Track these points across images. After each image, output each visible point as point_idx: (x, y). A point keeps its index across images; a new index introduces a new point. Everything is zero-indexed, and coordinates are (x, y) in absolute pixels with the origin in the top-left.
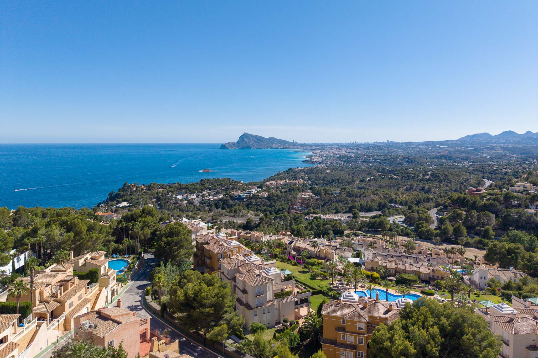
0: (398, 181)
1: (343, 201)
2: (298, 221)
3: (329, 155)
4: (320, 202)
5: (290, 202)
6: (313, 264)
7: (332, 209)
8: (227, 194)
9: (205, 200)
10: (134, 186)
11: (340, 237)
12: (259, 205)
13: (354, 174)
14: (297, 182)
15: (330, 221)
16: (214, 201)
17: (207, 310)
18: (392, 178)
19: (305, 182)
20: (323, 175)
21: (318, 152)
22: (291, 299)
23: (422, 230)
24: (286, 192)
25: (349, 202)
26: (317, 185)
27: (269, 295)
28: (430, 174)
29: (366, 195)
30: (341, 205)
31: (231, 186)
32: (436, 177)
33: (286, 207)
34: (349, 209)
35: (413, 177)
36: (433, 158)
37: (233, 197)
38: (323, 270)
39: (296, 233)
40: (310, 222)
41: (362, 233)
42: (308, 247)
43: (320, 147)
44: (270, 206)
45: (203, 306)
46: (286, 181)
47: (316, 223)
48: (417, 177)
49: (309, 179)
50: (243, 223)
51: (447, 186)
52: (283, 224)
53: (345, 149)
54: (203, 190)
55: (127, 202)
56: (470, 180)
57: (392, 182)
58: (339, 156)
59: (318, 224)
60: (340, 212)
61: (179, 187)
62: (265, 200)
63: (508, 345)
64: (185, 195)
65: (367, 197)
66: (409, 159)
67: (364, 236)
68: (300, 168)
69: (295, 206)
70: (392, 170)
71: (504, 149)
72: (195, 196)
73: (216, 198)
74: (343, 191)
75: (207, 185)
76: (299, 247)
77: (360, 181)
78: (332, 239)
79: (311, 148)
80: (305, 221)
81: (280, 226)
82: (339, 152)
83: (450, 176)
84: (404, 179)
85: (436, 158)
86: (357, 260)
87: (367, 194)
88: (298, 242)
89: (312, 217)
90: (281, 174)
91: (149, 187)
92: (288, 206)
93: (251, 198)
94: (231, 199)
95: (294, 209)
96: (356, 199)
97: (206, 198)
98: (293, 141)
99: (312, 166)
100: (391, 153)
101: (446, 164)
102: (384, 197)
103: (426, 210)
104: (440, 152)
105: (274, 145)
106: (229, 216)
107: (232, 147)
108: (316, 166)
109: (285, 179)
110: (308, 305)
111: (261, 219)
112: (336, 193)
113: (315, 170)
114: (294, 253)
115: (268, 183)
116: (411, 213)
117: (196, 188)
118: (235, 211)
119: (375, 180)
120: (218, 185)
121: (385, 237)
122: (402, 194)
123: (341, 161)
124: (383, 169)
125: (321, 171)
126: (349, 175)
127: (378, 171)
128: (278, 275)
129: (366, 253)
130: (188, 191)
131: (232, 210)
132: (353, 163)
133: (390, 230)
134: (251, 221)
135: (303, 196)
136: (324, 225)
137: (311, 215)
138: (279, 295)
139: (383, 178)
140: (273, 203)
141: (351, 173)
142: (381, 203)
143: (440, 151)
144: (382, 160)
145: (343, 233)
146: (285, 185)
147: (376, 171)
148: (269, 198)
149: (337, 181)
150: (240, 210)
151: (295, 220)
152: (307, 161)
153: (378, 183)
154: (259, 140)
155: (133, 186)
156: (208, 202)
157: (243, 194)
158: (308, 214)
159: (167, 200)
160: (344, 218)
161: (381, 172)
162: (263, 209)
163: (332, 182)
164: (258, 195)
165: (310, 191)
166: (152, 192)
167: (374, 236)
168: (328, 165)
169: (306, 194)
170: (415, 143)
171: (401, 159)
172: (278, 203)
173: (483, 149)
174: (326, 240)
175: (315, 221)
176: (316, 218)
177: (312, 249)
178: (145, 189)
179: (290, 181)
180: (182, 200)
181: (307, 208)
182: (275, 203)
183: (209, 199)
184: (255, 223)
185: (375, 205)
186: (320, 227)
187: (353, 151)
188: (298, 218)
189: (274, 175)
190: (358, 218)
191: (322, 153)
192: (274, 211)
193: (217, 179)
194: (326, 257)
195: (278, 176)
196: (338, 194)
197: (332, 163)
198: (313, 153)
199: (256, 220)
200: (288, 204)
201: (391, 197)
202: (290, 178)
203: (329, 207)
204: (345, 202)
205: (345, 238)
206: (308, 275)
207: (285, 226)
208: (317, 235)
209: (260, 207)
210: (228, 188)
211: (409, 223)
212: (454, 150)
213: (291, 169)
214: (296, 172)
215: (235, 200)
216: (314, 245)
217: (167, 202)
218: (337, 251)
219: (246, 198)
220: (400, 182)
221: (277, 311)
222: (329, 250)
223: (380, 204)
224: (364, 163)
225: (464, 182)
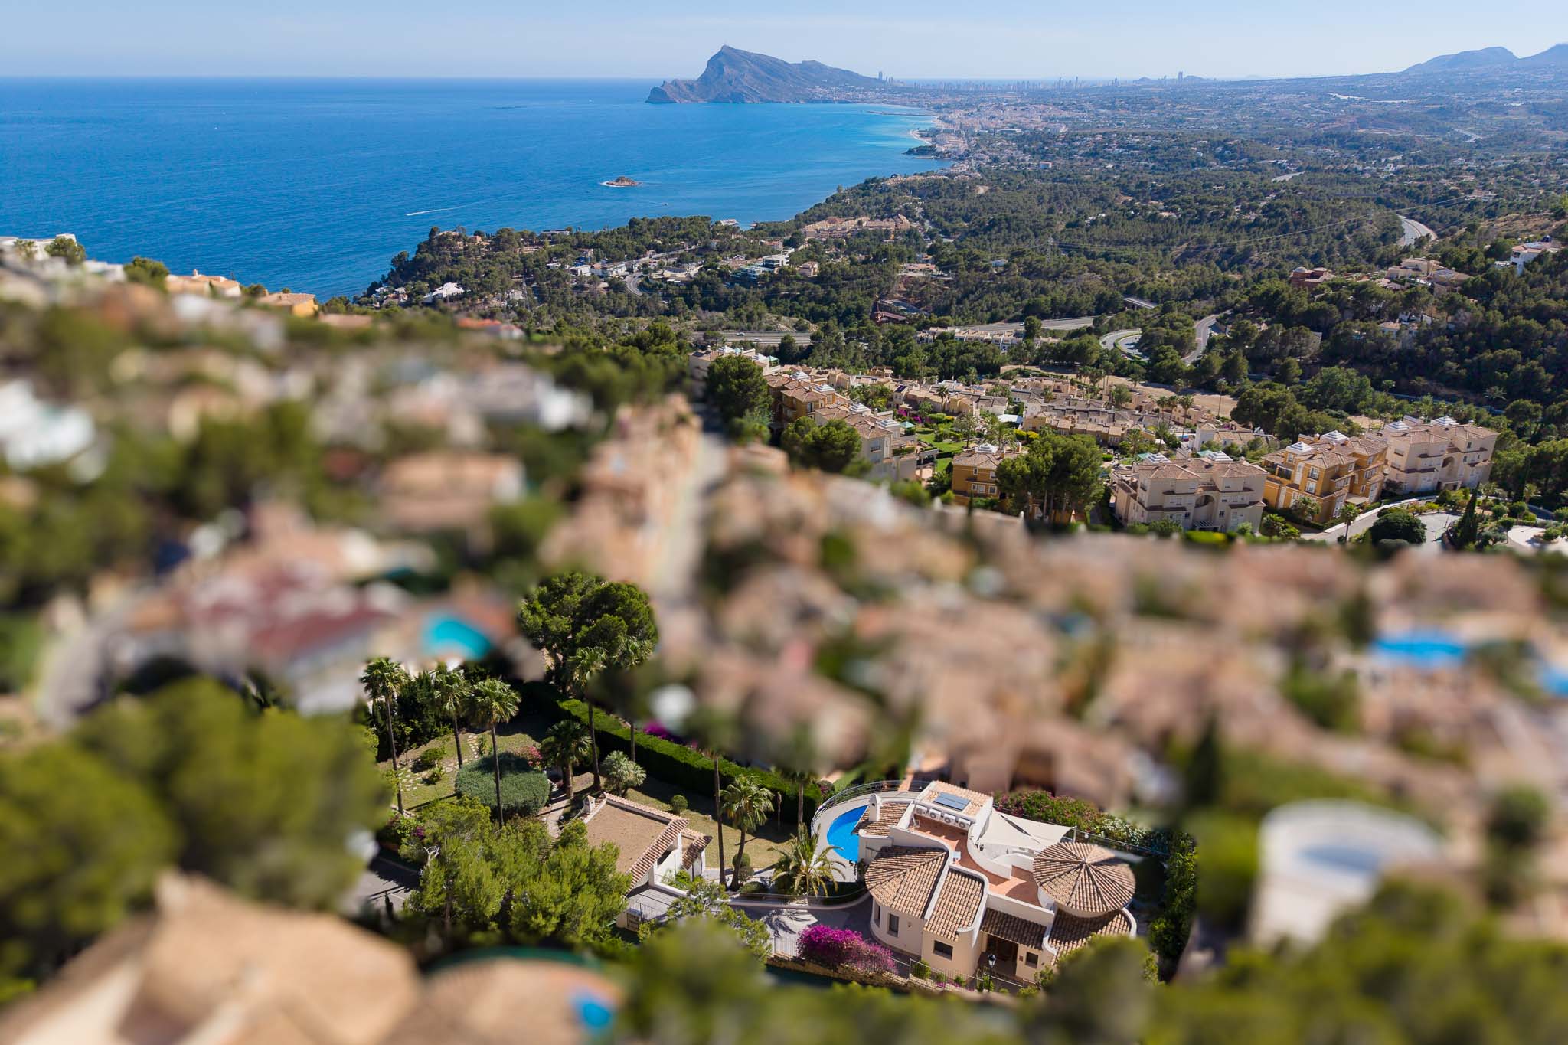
0: (1170, 226)
1: (1013, 289)
2: (902, 344)
3: (988, 129)
4: (955, 291)
5: (877, 289)
6: (939, 421)
7: (982, 310)
8: (711, 266)
9: (654, 282)
10: (458, 238)
11: (991, 378)
12: (796, 298)
13: (1056, 198)
14: (890, 224)
15: (974, 344)
16: (677, 285)
17: (839, 451)
18: (1154, 218)
19: (915, 225)
20: (966, 204)
21: (957, 115)
22: (913, 457)
23: (1160, 366)
24: (865, 262)
25: (1026, 293)
26: (947, 234)
27: (887, 452)
28: (1262, 208)
29: (1070, 273)
30: (1007, 300)
31: (715, 242)
32: (1274, 217)
33: (867, 304)
34: (1022, 312)
35: (1213, 214)
36: (1303, 143)
37: (728, 276)
38: (954, 429)
39: (903, 371)
40: (929, 347)
41: (1039, 370)
42: (930, 396)
43: (965, 98)
44: (826, 300)
45: (833, 447)
46: (860, 223)
47: (944, 349)
48: (1224, 217)
49: (926, 215)
50: (774, 348)
51: (1297, 243)
52: (866, 351)
53: (1042, 108)
54: (640, 253)
55: (455, 284)
56: (1363, 227)
57: (1153, 229)
58: (1018, 131)
59: (948, 350)
60: (1000, 319)
61: (576, 242)
62: (812, 285)
63: (1145, 490)
64: (598, 266)
65: (1074, 278)
66: (1226, 148)
67: (1041, 376)
68: (900, 179)
69: (889, 302)
70: (1164, 189)
71: (1535, 109)
72: (625, 269)
73: (682, 275)
74: (1016, 259)
75: (649, 238)
76: (915, 396)
77: (1068, 225)
78: (974, 383)
79: (936, 102)
80: (918, 342)
81: (860, 356)
82: (1023, 119)
83: (1315, 214)
84: (1187, 220)
85: (1311, 142)
86: (1014, 418)
87: (1074, 271)
88: (914, 388)
89: (933, 334)
90: (844, 197)
91: (498, 240)
92: (871, 301)
93: (775, 279)
94: (724, 281)
95: (886, 308)
96: (1046, 282)
97: (654, 276)
98: (880, 74)
99: (937, 170)
100: (1181, 121)
101: (1332, 167)
102: (1116, 279)
103: (1190, 319)
104: (1334, 120)
105: (819, 91)
106: (737, 329)
107: (686, 97)
108: (948, 167)
109: (857, 214)
110: (933, 466)
111: (814, 338)
112: (997, 266)
113: (946, 186)
114: (906, 406)
115: (810, 228)
116: (1156, 326)
117: (621, 246)
118: (750, 318)
119: (1108, 223)
120: (678, 237)
121: (1083, 378)
122: (1163, 270)
123: (1025, 151)
124: (1142, 184)
125: (962, 189)
126: (1040, 203)
127: (1125, 191)
128: (897, 428)
129: (1030, 405)
130: (601, 253)
131: (741, 314)
132: (1060, 161)
133: (1097, 364)
134: (791, 342)
135: (910, 274)
136: (961, 353)
137: (932, 329)
138: (898, 452)
139: (1130, 218)
140: (834, 294)
141: (1047, 198)
142: (1104, 294)
143: (1335, 115)
144: (1144, 149)
145: (999, 371)
146: (858, 235)
147: (1118, 191)
148: (820, 279)
149: (1004, 225)
150: (760, 315)
151: (895, 341)
152: (922, 151)
153: (1113, 233)
154: (771, 70)
155: (454, 237)
156: (661, 286)
157: (753, 267)
158: (925, 326)
159: (555, 279)
160: (1007, 338)
161: (1132, 194)
162: (807, 309)
163: (989, 228)
164: (794, 272)
165: (930, 257)
166: (508, 255)
167: (1062, 377)
168: (984, 165)
169: (919, 270)
170: (1263, 82)
171: (1203, 148)
172: (846, 293)
173: (1470, 108)
174: (961, 385)
175: (941, 345)
176: (942, 337)
177: (938, 399)
178: (488, 247)
179: (872, 224)
180: (593, 281)
181: (919, 305)
182: (838, 293)
183: (664, 279)
184: (801, 348)
185: (1087, 301)
186: (950, 357)
187: (1065, 114)
188: (901, 336)
189: (823, 201)
190: (1038, 337)
191: (969, 121)
192: (837, 313)
193: (675, 219)
194: (959, 413)
195: (836, 206)
196: (1001, 269)
197: (996, 160)
198: (942, 119)
199: (802, 341)
200: (871, 295)
201: (1131, 278)
202: (871, 212)
203: (976, 303)
204: (1017, 291)
205: (1001, 381)
206: (932, 436)
207: (872, 356)
208: (944, 376)
209: (801, 304)
210: (706, 248)
211: (1146, 348)
212: (1380, 110)
213: (873, 180)
214: (890, 190)
215: (732, 284)
216: (942, 392)
217: (557, 284)
218: (980, 404)
219: (763, 278)
220: (1174, 231)
221: (894, 471)
222: (965, 400)
223: (1100, 298)
224: (1092, 160)
225: (1346, 231)
